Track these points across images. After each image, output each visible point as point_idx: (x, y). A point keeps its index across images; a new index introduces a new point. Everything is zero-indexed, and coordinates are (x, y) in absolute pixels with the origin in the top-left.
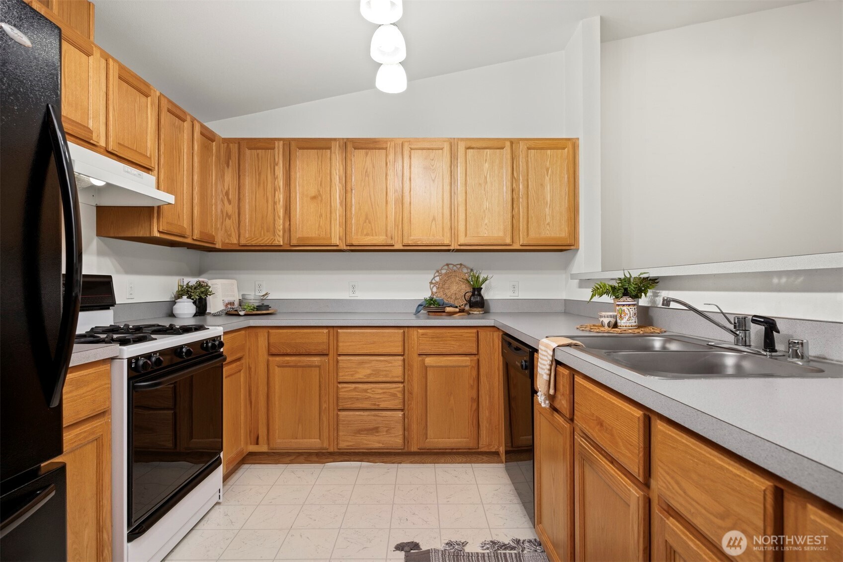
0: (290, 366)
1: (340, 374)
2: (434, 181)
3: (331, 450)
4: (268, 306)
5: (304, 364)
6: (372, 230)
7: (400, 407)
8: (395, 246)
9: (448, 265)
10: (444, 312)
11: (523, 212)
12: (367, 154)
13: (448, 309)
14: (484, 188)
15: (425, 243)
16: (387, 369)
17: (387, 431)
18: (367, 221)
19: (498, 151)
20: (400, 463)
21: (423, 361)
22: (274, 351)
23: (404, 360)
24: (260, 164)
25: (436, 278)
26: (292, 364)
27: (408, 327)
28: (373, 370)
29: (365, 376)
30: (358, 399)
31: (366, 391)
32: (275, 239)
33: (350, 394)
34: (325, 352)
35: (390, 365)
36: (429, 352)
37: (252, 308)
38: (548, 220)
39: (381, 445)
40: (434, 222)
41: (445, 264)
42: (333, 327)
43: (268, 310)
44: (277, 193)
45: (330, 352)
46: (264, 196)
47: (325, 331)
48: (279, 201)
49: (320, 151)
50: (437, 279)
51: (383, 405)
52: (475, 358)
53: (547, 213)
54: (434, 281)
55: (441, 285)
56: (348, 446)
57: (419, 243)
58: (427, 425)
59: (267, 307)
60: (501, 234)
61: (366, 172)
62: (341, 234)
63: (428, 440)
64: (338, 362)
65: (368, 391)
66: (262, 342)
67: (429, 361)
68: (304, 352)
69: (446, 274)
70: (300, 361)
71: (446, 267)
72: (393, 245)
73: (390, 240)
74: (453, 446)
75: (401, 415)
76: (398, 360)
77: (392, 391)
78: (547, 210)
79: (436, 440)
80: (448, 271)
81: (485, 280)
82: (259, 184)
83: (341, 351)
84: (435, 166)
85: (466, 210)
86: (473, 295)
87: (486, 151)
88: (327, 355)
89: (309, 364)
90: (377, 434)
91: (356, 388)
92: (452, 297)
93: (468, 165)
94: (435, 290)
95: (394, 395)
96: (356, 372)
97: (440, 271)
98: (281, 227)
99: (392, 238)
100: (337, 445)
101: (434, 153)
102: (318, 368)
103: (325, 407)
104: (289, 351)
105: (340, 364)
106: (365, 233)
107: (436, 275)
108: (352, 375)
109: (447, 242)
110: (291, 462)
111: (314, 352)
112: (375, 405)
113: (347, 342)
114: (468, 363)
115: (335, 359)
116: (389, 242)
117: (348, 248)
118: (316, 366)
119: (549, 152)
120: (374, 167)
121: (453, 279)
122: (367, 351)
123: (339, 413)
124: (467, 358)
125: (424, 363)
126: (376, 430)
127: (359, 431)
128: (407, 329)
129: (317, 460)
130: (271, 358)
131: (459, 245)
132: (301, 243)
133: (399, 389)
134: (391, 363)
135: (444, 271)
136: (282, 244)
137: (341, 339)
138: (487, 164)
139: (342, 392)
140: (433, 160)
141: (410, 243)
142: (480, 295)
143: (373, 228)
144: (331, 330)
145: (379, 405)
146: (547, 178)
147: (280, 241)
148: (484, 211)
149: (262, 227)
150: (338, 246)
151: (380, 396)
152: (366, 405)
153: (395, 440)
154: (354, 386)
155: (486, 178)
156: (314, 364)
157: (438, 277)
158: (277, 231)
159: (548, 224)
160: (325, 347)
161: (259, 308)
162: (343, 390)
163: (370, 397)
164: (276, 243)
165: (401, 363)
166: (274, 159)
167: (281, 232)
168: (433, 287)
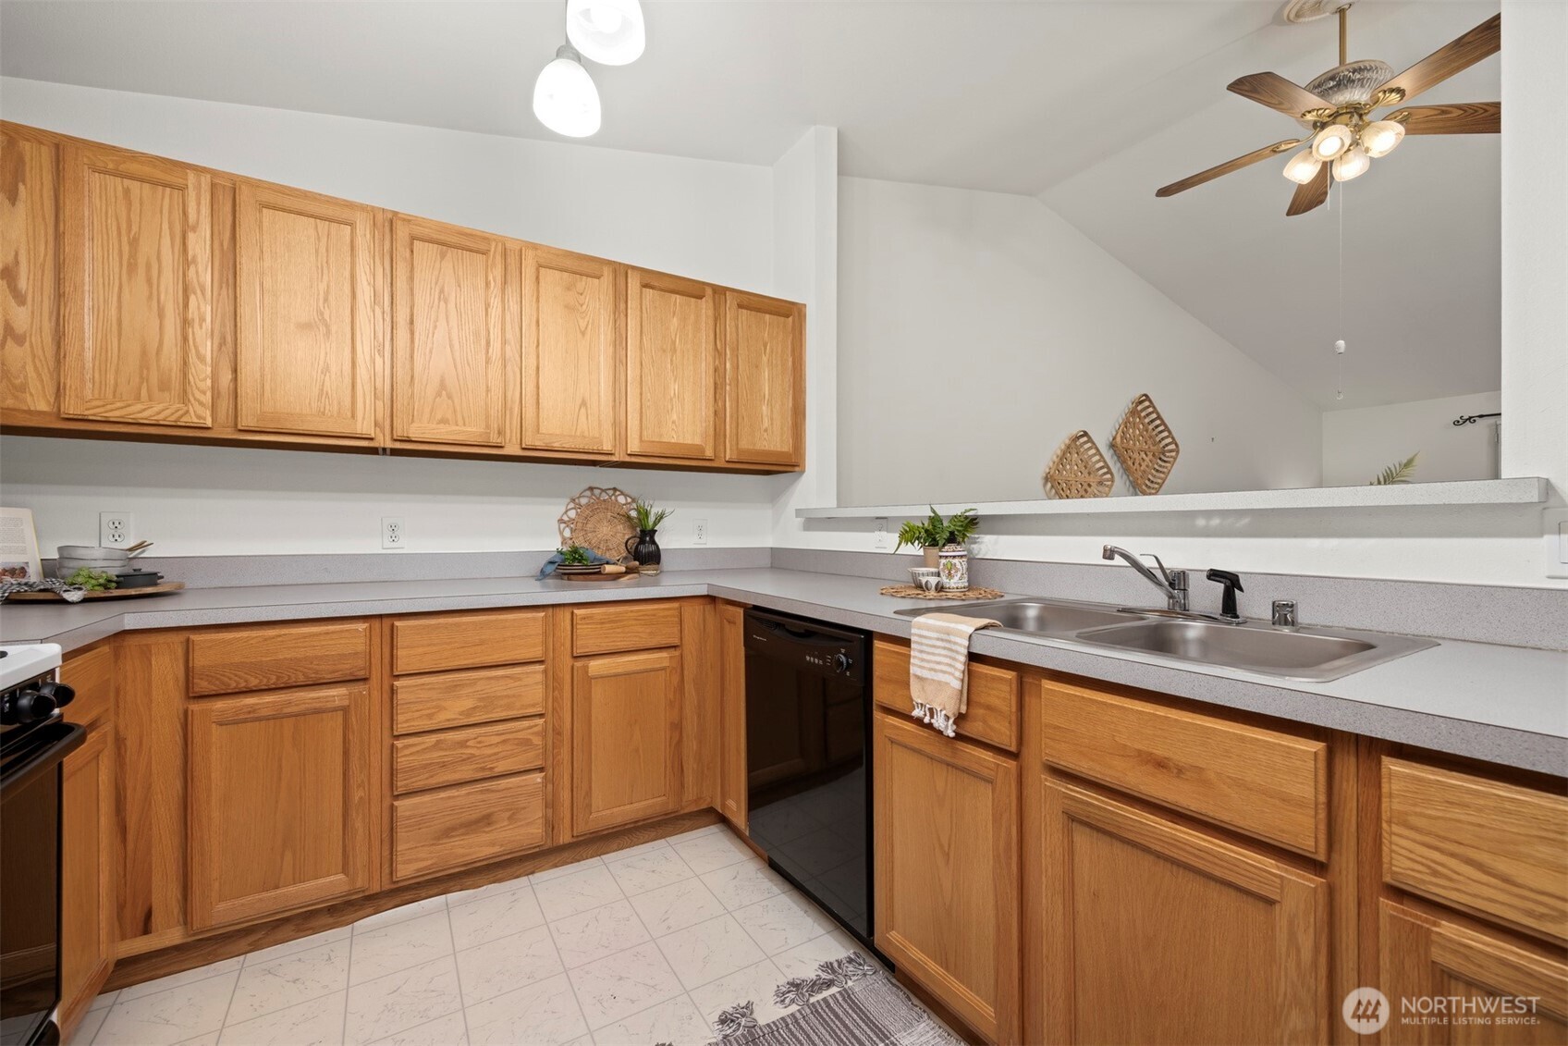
0: (259, 719)
1: (401, 718)
2: (583, 333)
3: (376, 888)
4: (156, 574)
5: (303, 707)
6: (455, 411)
7: (538, 763)
8: (505, 449)
9: (591, 489)
10: (599, 573)
11: (731, 407)
12: (443, 256)
13: (609, 569)
14: (671, 360)
15: (567, 446)
16: (509, 692)
17: (510, 818)
18: (444, 392)
19: (693, 300)
20: (533, 873)
21: (586, 668)
22: (202, 685)
23: (545, 671)
24: (135, 218)
25: (569, 513)
26: (264, 712)
27: (553, 606)
28: (480, 700)
29: (461, 713)
30: (444, 765)
31: (463, 744)
32: (187, 412)
33: (427, 756)
34: (361, 674)
35: (517, 684)
36: (595, 650)
37: (102, 581)
38: (766, 424)
39: (497, 849)
40: (583, 410)
41: (587, 487)
42: (381, 616)
43: (156, 584)
44: (192, 299)
45: (374, 672)
46: (150, 297)
47: (362, 626)
48: (202, 320)
49: (322, 225)
50: (572, 514)
51: (501, 767)
52: (676, 653)
53: (765, 413)
54: (565, 518)
55: (580, 525)
56: (418, 870)
57: (557, 445)
58: (590, 787)
59: (153, 578)
60: (697, 441)
61: (442, 291)
62: (380, 416)
63: (594, 815)
64: (393, 691)
65: (468, 744)
66: (165, 667)
67: (596, 666)
68: (301, 679)
69: (588, 505)
70: (289, 703)
71: (588, 493)
72: (501, 447)
73: (496, 436)
74: (640, 815)
75: (539, 780)
76: (535, 672)
77: (520, 735)
78: (764, 408)
79: (608, 812)
80: (592, 501)
81: (660, 518)
82: (132, 268)
83: (401, 667)
84: (584, 307)
85: (641, 394)
86: (642, 541)
87: (674, 296)
88: (365, 680)
89: (318, 705)
90: (487, 829)
91: (438, 742)
92: (601, 546)
93: (645, 315)
94: (567, 533)
95: (527, 742)
96: (441, 709)
97: (577, 501)
98: (209, 382)
99: (499, 433)
100: (391, 873)
101: (584, 283)
102: (342, 712)
103: (361, 798)
104: (254, 682)
105: (402, 696)
106: (439, 416)
107: (569, 507)
108: (430, 716)
109: (607, 447)
110: (255, 947)
111: (329, 677)
112: (483, 769)
113: (413, 648)
114: (666, 664)
115: (386, 687)
116: (494, 439)
117: (398, 445)
118: (335, 710)
119: (767, 316)
120: (459, 286)
121: (601, 515)
122: (466, 662)
123: (396, 803)
124: (664, 654)
125: (587, 672)
126: (486, 820)
127: (448, 832)
128: (550, 610)
129: (331, 920)
130: (195, 707)
131: (629, 455)
132: (271, 426)
133: (535, 729)
134: (520, 679)
135: (584, 501)
136: (209, 423)
137: (401, 641)
138: (675, 319)
139: (405, 756)
140: (581, 294)
141: (539, 444)
142: (653, 542)
143: (458, 408)
144: (376, 624)
145: (491, 769)
146: (765, 359)
147: (200, 413)
148: (671, 399)
149: (141, 377)
150: (372, 439)
151: (496, 750)
152: (466, 772)
153: (529, 831)
154: (433, 738)
155: (674, 342)
156: (329, 705)
157: (574, 511)
158: (196, 392)
159: (766, 430)
160: (361, 663)
161: (123, 580)
162: (407, 752)
163: (473, 756)
164: (191, 419)
165: (539, 677)
166: (185, 213)
167: (209, 394)
168: (564, 529)
